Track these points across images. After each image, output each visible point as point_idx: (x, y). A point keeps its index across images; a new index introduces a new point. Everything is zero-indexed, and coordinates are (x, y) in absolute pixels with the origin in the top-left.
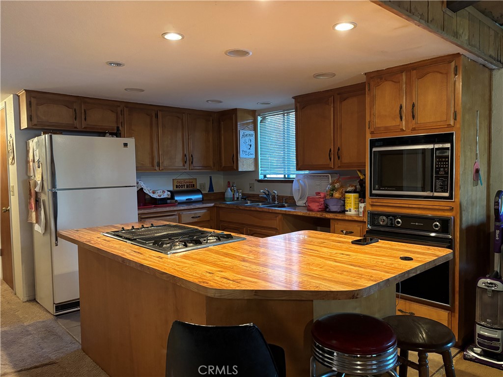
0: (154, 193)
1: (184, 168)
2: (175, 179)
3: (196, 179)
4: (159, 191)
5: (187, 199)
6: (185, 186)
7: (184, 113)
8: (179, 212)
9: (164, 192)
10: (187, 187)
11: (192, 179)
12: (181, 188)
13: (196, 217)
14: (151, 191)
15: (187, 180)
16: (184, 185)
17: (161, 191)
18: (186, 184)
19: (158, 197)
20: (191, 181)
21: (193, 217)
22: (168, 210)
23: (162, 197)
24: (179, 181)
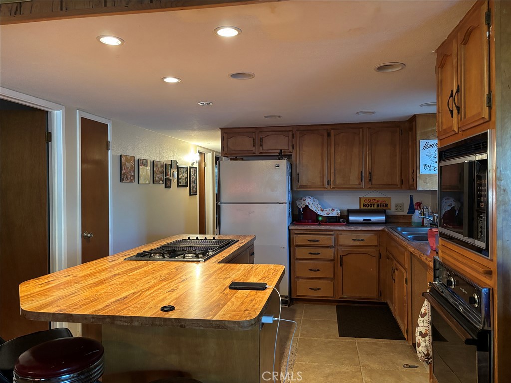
0: (323, 211)
1: (359, 186)
2: (363, 198)
3: (390, 198)
4: (328, 210)
5: (364, 220)
6: (376, 206)
7: (362, 128)
8: (337, 232)
9: (333, 210)
10: (378, 207)
11: (384, 198)
12: (369, 208)
13: (359, 240)
14: (320, 209)
15: (378, 199)
16: (374, 205)
17: (331, 209)
18: (376, 204)
19: (326, 216)
20: (383, 200)
21: (354, 240)
22: (323, 229)
23: (330, 215)
24: (367, 200)
